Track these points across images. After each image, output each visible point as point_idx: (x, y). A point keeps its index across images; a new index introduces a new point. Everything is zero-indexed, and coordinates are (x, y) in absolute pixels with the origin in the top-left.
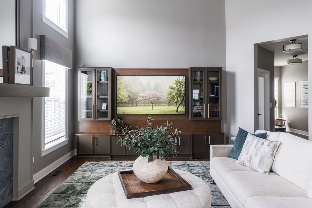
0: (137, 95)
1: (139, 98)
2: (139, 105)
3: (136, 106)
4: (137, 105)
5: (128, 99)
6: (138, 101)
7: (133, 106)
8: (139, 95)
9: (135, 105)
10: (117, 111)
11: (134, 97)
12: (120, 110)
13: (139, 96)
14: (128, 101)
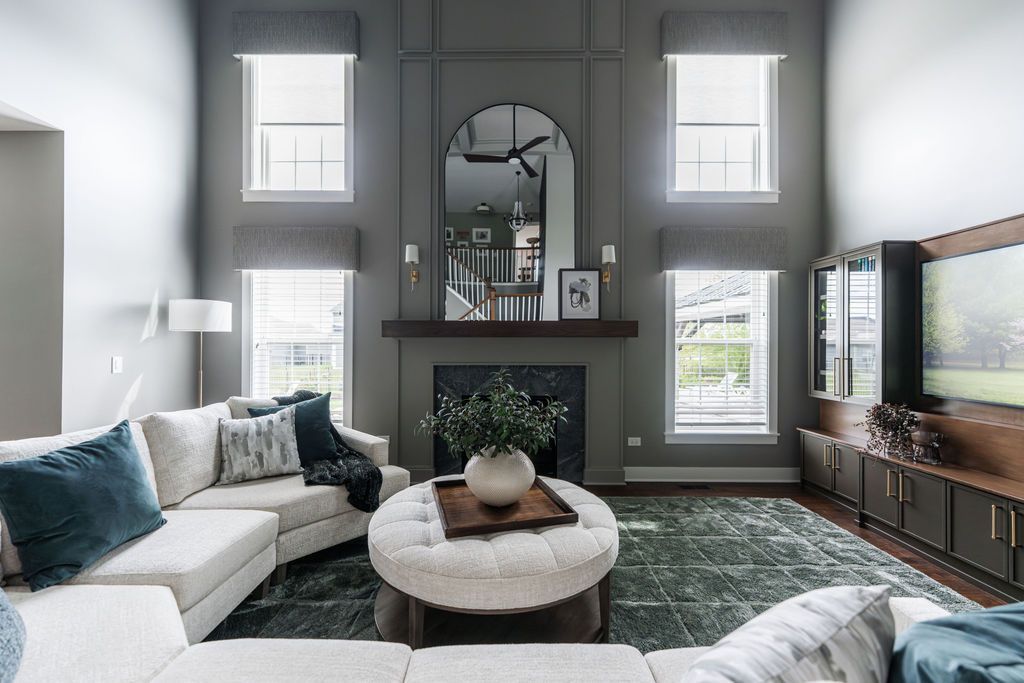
0: (1003, 324)
1: (1013, 336)
2: (1012, 366)
3: (1002, 368)
4: (1006, 366)
5: (964, 343)
6: (1008, 348)
7: (984, 368)
8: (1013, 324)
9: (998, 365)
10: (925, 382)
11: (992, 332)
12: (932, 380)
13: (1015, 328)
14: (962, 348)
